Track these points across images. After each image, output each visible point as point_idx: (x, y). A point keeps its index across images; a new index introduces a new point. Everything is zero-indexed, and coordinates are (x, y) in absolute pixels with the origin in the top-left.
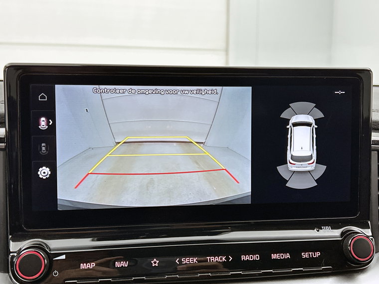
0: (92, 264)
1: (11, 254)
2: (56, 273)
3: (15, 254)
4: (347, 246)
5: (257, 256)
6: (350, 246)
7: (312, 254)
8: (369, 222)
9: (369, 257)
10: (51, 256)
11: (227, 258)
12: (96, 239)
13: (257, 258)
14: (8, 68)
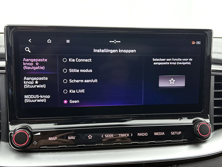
0: (55, 138)
1: (10, 132)
2: (35, 143)
3: (13, 132)
4: (196, 128)
5: (146, 134)
6: (198, 128)
7: (177, 133)
8: (209, 115)
9: (208, 134)
10: (32, 133)
11: (130, 135)
12: (56, 124)
13: (146, 135)
14: (7, 27)
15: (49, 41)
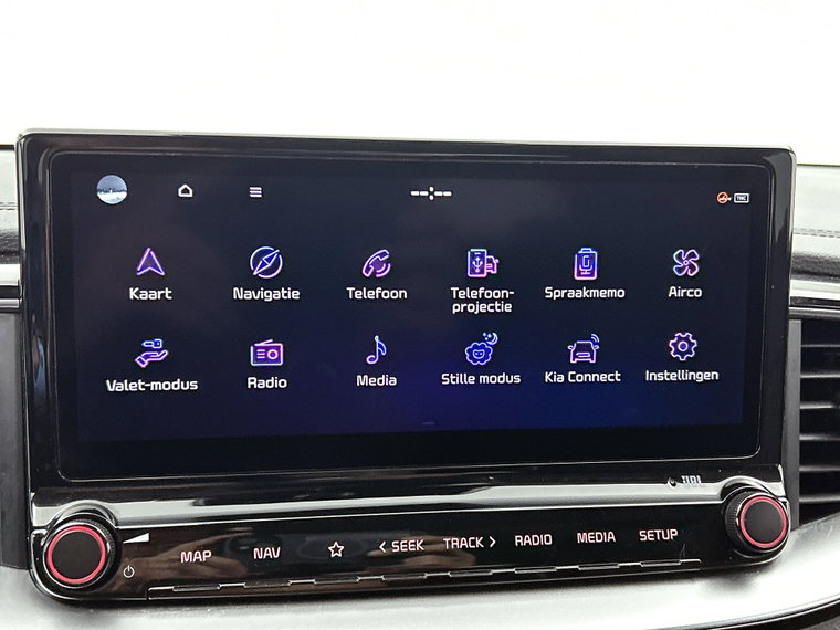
0: (204, 552)
1: (36, 532)
2: (128, 571)
4: (732, 518)
5: (548, 538)
6: (739, 517)
8: (780, 468)
10: (119, 536)
11: (486, 542)
13: (548, 541)
14: (26, 137)
15: (185, 191)
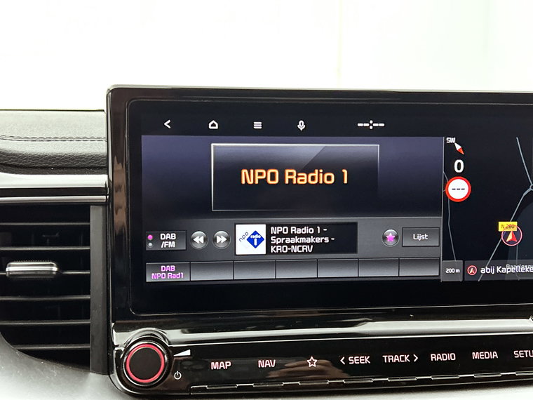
0: (226, 363)
1: (116, 349)
2: (178, 375)
3: (123, 349)
5: (453, 356)
7: (528, 353)
11: (411, 358)
13: (453, 358)
14: (112, 91)
15: (213, 125)
